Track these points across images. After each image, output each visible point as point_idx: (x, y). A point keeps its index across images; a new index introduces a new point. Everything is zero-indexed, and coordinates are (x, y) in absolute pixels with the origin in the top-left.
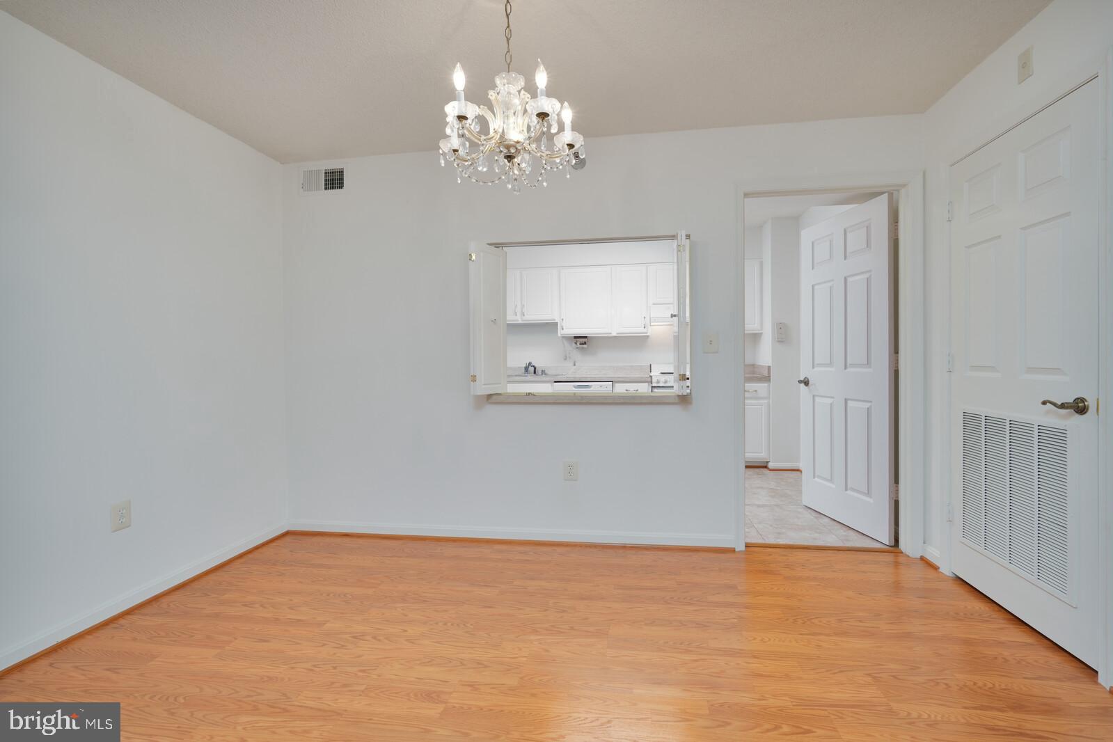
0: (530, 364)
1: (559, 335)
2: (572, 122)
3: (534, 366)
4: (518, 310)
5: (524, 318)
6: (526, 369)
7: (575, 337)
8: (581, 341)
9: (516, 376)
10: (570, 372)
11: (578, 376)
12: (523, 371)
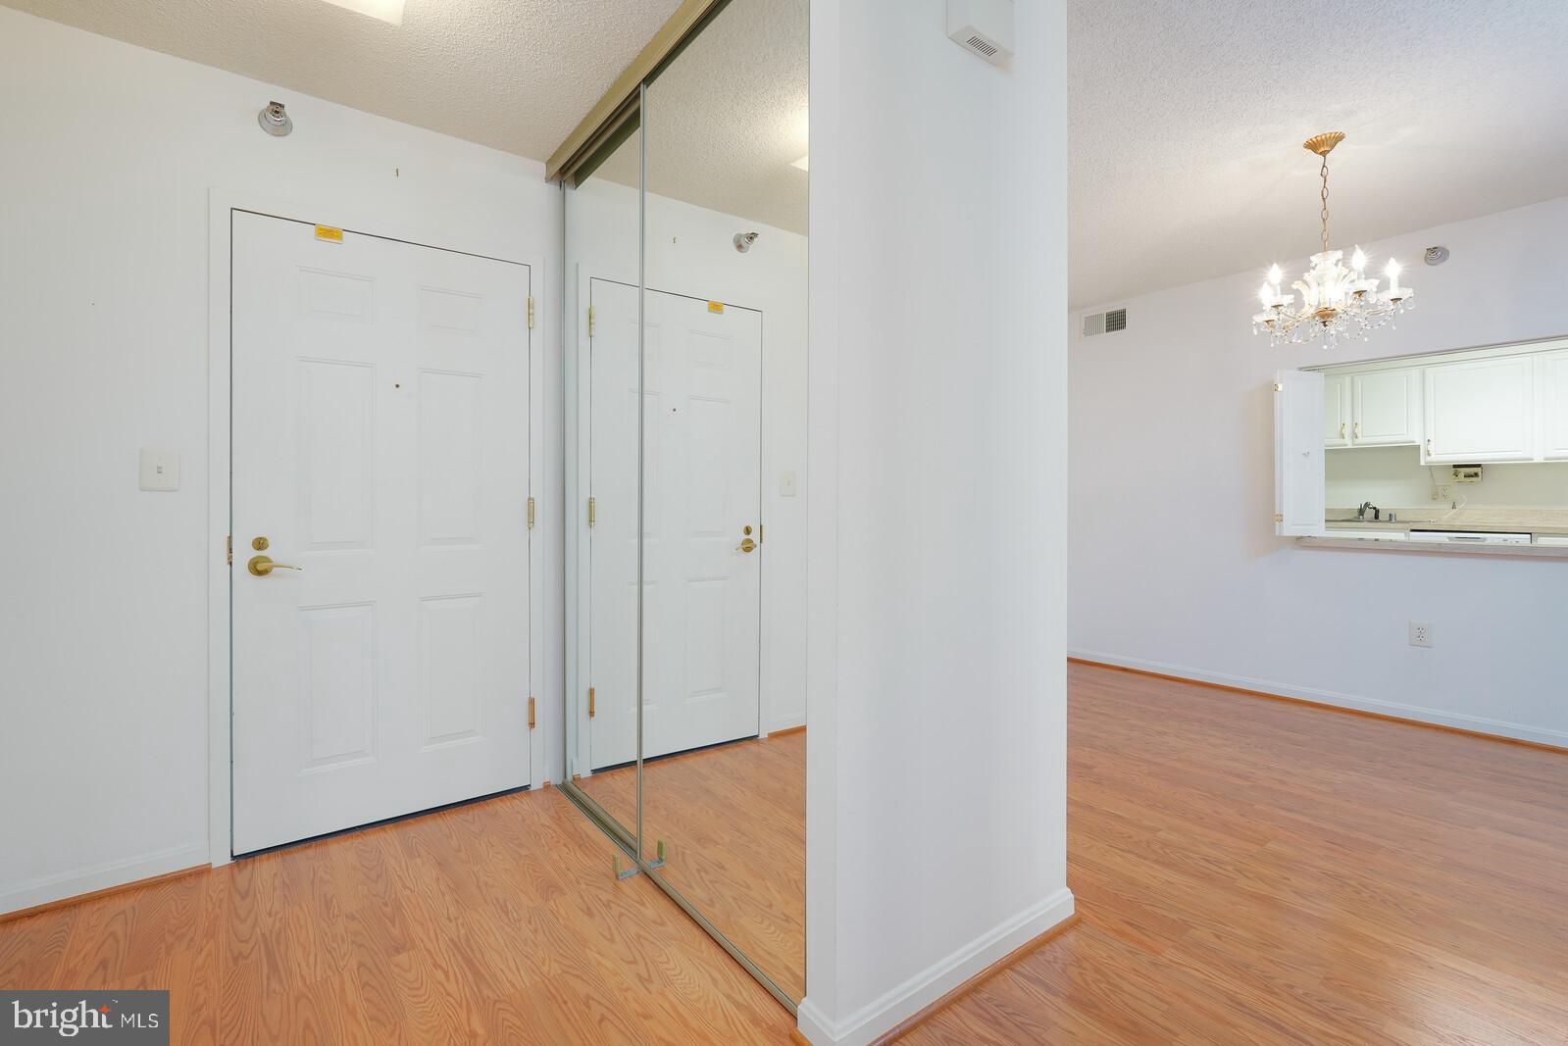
0: (1367, 505)
1: (1422, 463)
2: (1399, 277)
3: (1375, 508)
4: (1347, 431)
5: (1357, 441)
6: (1361, 512)
7: (1455, 466)
8: (1470, 471)
9: (1343, 521)
10: (1445, 516)
11: (1457, 524)
12: (1357, 514)
